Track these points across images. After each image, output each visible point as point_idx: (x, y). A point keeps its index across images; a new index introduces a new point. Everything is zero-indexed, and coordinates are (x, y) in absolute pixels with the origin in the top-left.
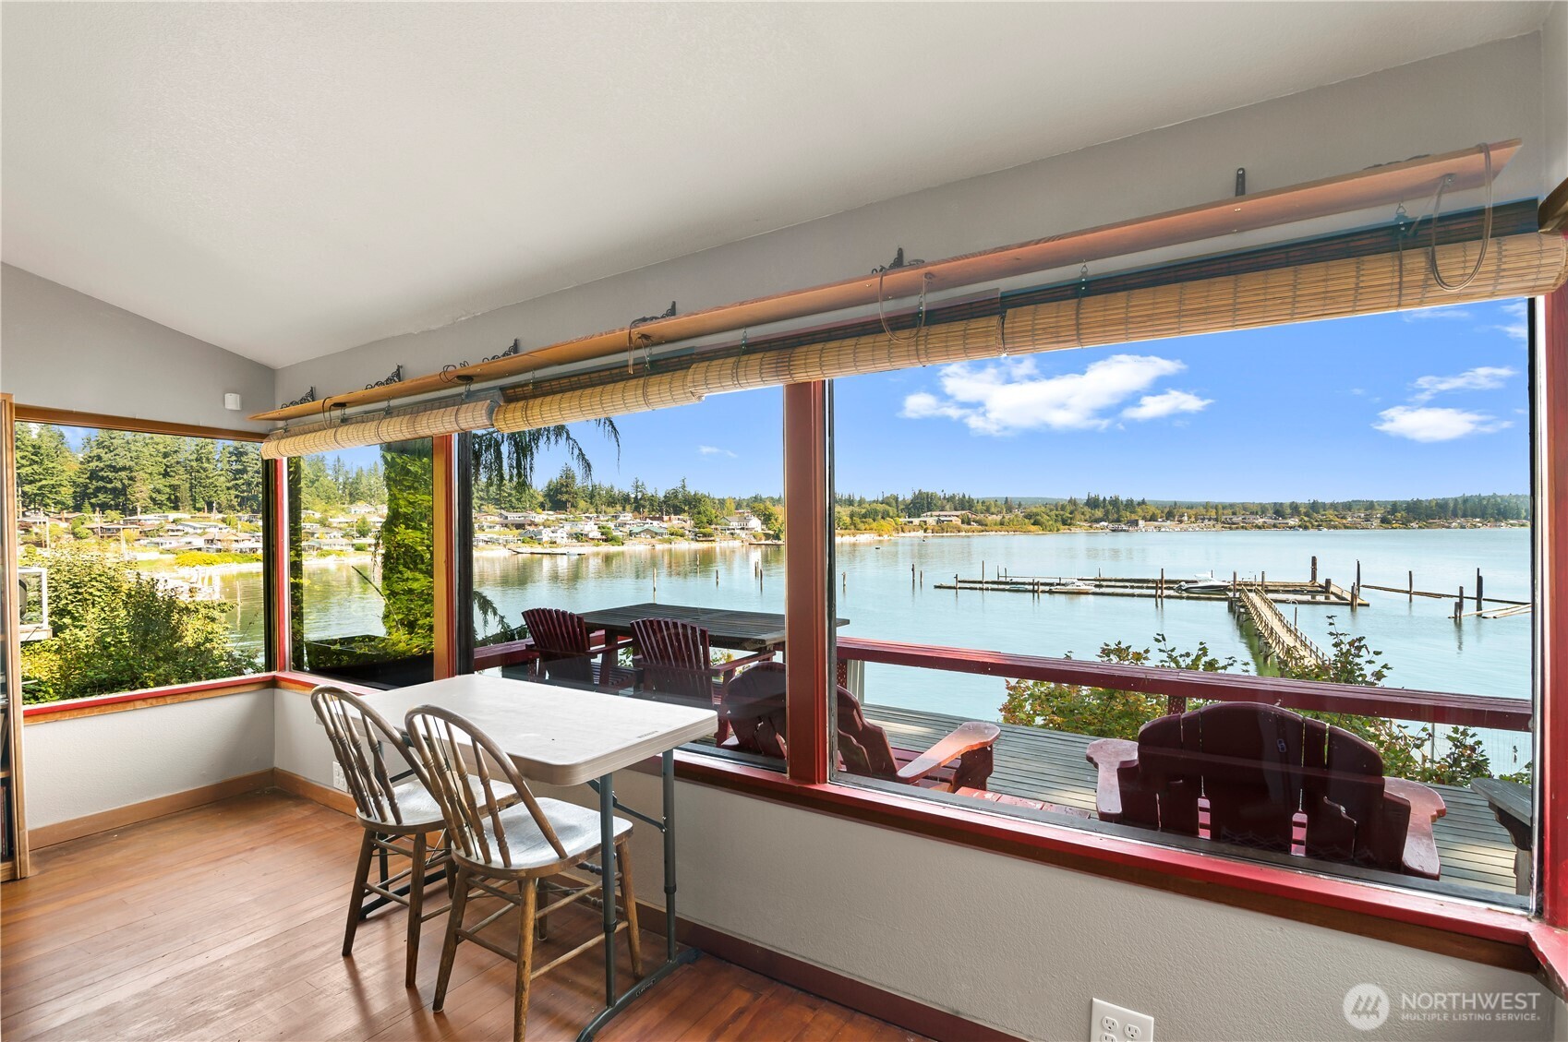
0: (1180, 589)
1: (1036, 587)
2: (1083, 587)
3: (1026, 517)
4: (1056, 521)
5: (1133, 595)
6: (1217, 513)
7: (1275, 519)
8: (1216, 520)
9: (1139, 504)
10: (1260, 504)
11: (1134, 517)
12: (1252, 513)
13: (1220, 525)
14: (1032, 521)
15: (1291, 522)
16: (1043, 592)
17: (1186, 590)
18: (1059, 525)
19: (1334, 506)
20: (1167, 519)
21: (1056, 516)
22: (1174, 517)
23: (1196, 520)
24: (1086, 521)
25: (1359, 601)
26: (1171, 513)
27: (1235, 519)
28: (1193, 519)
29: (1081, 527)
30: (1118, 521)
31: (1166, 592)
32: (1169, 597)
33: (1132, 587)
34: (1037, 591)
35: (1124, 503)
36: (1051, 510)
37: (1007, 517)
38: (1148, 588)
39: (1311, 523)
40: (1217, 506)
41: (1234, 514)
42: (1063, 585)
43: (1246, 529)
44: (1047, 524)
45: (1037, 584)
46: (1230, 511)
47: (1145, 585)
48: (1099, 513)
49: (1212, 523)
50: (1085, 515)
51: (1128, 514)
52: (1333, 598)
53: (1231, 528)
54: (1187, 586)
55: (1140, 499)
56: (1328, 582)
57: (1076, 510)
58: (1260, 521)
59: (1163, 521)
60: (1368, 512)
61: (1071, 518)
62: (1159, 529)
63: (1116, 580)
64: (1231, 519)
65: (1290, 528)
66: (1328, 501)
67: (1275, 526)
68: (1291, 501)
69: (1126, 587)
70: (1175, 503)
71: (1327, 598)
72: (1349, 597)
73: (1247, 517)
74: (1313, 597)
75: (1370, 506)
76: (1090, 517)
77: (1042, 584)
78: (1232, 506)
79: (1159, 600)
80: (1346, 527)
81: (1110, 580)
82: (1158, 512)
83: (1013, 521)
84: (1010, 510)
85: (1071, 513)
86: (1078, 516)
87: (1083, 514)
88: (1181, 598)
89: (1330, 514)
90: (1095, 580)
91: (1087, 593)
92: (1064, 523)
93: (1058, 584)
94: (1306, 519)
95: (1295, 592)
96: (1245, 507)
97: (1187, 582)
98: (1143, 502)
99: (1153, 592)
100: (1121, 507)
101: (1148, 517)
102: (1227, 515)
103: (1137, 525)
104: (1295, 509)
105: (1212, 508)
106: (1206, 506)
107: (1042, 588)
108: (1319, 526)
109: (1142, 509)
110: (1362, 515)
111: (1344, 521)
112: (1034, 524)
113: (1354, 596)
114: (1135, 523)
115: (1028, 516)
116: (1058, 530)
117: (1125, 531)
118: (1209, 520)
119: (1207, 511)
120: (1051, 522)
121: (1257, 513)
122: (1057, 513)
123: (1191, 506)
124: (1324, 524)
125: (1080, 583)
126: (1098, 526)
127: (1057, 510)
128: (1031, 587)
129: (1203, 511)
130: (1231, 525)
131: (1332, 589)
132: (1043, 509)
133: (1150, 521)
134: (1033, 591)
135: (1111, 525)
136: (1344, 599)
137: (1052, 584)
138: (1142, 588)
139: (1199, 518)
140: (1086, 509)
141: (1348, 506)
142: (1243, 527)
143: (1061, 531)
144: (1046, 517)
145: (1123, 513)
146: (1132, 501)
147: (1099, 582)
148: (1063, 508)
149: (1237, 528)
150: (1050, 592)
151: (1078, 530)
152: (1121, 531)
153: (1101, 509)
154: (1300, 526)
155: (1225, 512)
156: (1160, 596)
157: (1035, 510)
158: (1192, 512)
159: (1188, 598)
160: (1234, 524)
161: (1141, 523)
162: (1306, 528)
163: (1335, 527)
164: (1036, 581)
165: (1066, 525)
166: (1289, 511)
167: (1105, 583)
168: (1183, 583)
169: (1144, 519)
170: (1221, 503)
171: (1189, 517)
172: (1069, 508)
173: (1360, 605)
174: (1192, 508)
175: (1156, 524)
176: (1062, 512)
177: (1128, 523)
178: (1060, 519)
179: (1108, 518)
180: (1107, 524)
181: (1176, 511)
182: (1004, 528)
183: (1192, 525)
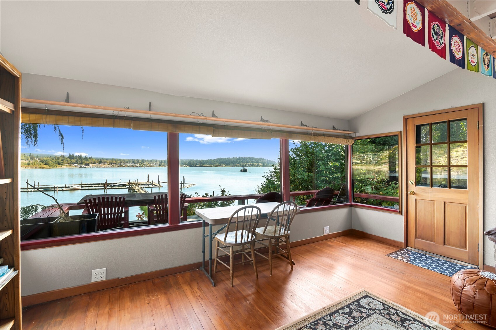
0: (111, 186)
1: (56, 189)
2: (76, 187)
3: (41, 162)
4: (55, 163)
5: (96, 189)
6: (116, 162)
7: (133, 164)
8: (116, 164)
9: (89, 158)
10: (128, 159)
11: (88, 162)
12: (126, 162)
13: (117, 166)
14: (44, 163)
15: (137, 165)
16: (59, 190)
17: (113, 186)
18: (57, 165)
19: (148, 161)
20: (100, 163)
21: (55, 161)
22: (102, 163)
23: (109, 164)
24: (68, 163)
25: (160, 186)
26: (101, 162)
27: (121, 164)
28: (108, 164)
29: (66, 166)
30: (82, 164)
31: (108, 187)
32: (108, 189)
33: (95, 186)
34: (56, 190)
35: (84, 157)
36: (53, 159)
37: (31, 161)
38: (100, 186)
39: (142, 165)
40: (116, 160)
41: (121, 162)
42: (67, 187)
43: (125, 167)
44: (51, 164)
45: (56, 188)
46: (120, 161)
47: (99, 185)
48: (74, 161)
49: (114, 165)
50: (68, 162)
51: (85, 161)
52: (154, 186)
53: (120, 167)
54: (113, 185)
55: (90, 157)
56: (152, 181)
57: (64, 159)
58: (129, 165)
59: (98, 164)
60: (156, 163)
61: (62, 163)
62: (97, 167)
63: (88, 184)
64: (120, 164)
65: (137, 167)
66: (146, 159)
67: (133, 166)
68: (137, 159)
69: (93, 186)
70: (102, 158)
71: (152, 186)
72: (158, 185)
73: (125, 163)
74: (148, 186)
75: (156, 161)
76: (70, 162)
77: (59, 188)
78: (120, 160)
79: (105, 190)
80: (151, 167)
81: (86, 185)
82: (96, 161)
83: (34, 163)
84: (32, 158)
85: (62, 160)
86: (65, 162)
87: (67, 161)
88: (113, 189)
89: (147, 163)
90: (79, 185)
91: (78, 190)
92: (59, 164)
93: (65, 187)
94: (141, 164)
95: (144, 185)
96: (124, 160)
97: (113, 184)
98: (91, 158)
99: (103, 187)
100: (83, 159)
101: (93, 163)
102: (119, 163)
103: (89, 165)
104: (138, 161)
105: (114, 160)
106: (113, 160)
107: (58, 189)
108: (144, 166)
109: (91, 160)
110: (155, 163)
111: (150, 165)
112: (45, 164)
113: (159, 185)
114: (88, 165)
115: (42, 161)
116: (56, 167)
117: (84, 167)
118: (114, 164)
119: (113, 161)
120: (53, 164)
121: (128, 162)
122: (56, 160)
123: (107, 160)
124: (146, 166)
125: (75, 186)
126: (74, 165)
127: (55, 159)
128: (54, 189)
129: (112, 161)
130: (120, 166)
131: (153, 183)
132: (49, 158)
133: (94, 164)
134: (55, 191)
135: (79, 165)
136: (157, 186)
137: (63, 187)
138: (98, 186)
139: (110, 163)
140: (69, 159)
141: (151, 161)
142: (124, 166)
143: (58, 167)
144: (50, 162)
145: (83, 161)
146: (87, 157)
147: (82, 185)
148: (58, 158)
149: (122, 167)
150: (63, 190)
151: (65, 167)
152: (83, 167)
153: (75, 159)
154: (139, 166)
155: (118, 162)
156: (106, 189)
157: (45, 159)
158: (108, 161)
159: (115, 189)
160: (121, 165)
161: (90, 165)
162: (141, 167)
163: (148, 167)
164: (56, 186)
165: (60, 165)
166: (136, 162)
167: (84, 186)
168: (112, 184)
169: (92, 163)
170: (117, 159)
171: (107, 163)
172: (61, 159)
173: (161, 187)
174: (108, 160)
175: (96, 165)
176: (58, 160)
177: (85, 165)
178: (57, 162)
179: (77, 163)
180: (77, 165)
181: (102, 161)
182: (30, 166)
183: (108, 166)
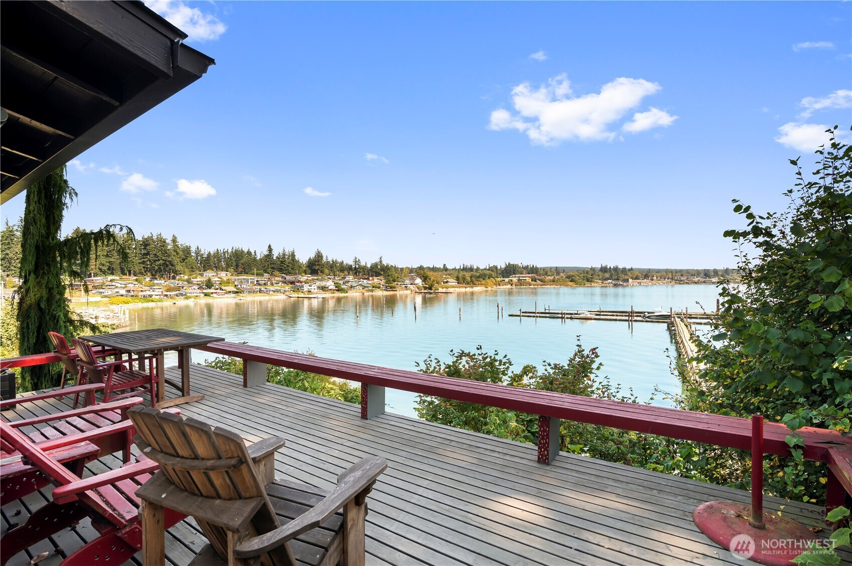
0: (644, 316)
2: (589, 316)
3: (567, 277)
4: (583, 280)
5: (616, 320)
6: (672, 275)
7: (705, 278)
8: (672, 279)
9: (629, 270)
10: (697, 270)
11: (626, 277)
12: (692, 275)
13: (674, 282)
14: (570, 280)
15: (714, 280)
16: (567, 318)
17: (648, 317)
18: (585, 282)
20: (645, 278)
21: (584, 277)
22: (648, 277)
24: (600, 279)
26: (647, 275)
27: (682, 278)
28: (659, 278)
29: (597, 283)
30: (618, 279)
31: (635, 318)
32: (637, 321)
33: (617, 316)
35: (621, 269)
36: (581, 274)
37: (556, 277)
38: (625, 316)
40: (672, 271)
41: (682, 275)
42: (579, 314)
43: (688, 284)
44: (578, 281)
45: (564, 314)
46: (680, 274)
47: (623, 314)
48: (607, 275)
49: (669, 280)
51: (623, 276)
53: (680, 284)
54: (648, 315)
55: (630, 267)
57: (594, 273)
58: (696, 279)
59: (643, 279)
61: (592, 278)
62: (640, 284)
63: (608, 312)
64: (680, 278)
65: (713, 283)
67: (704, 282)
68: (714, 268)
69: (614, 315)
70: (650, 270)
73: (689, 277)
76: (602, 278)
77: (567, 314)
78: (681, 271)
79: (630, 323)
81: (605, 312)
82: (639, 274)
83: (560, 279)
84: (558, 273)
85: (592, 275)
86: (596, 277)
87: (598, 276)
88: (645, 321)
90: (597, 311)
91: (591, 319)
93: (576, 314)
94: (722, 278)
95: (706, 318)
96: (688, 272)
97: (649, 313)
98: (632, 269)
99: (627, 318)
100: (620, 272)
101: (634, 277)
102: (678, 276)
103: (628, 282)
104: (716, 272)
105: (669, 272)
106: (667, 271)
107: (566, 316)
109: (631, 273)
112: (571, 281)
115: (568, 277)
116: (584, 285)
117: (621, 285)
118: (668, 279)
119: (667, 274)
120: (580, 280)
121: (695, 275)
122: (584, 275)
123: (658, 271)
124: (732, 281)
125: (588, 313)
126: (607, 282)
127: (584, 273)
128: (560, 316)
129: (665, 274)
130: (680, 282)
132: (576, 273)
133: (635, 279)
134: (562, 318)
135: (613, 282)
137: (572, 314)
138: (621, 316)
139: (662, 278)
140: (600, 273)
142: (687, 283)
143: (586, 285)
144: (578, 277)
145: (620, 275)
146: (625, 268)
147: (599, 313)
148: (587, 272)
149: (684, 283)
150: (571, 318)
151: (595, 285)
152: (619, 285)
153: (608, 273)
155: (677, 274)
156: (631, 321)
157: (572, 274)
158: (659, 274)
159: (648, 322)
160: (682, 281)
161: (630, 280)
165: (589, 281)
166: (712, 274)
167: (602, 313)
168: (646, 314)
169: (632, 278)
170: (675, 269)
171: (657, 277)
172: (590, 273)
174: (659, 272)
175: (639, 281)
176: (586, 275)
177: (623, 280)
178: (585, 278)
179: (612, 278)
180: (611, 281)
181: (649, 274)
182: (555, 283)
183: (659, 282)
